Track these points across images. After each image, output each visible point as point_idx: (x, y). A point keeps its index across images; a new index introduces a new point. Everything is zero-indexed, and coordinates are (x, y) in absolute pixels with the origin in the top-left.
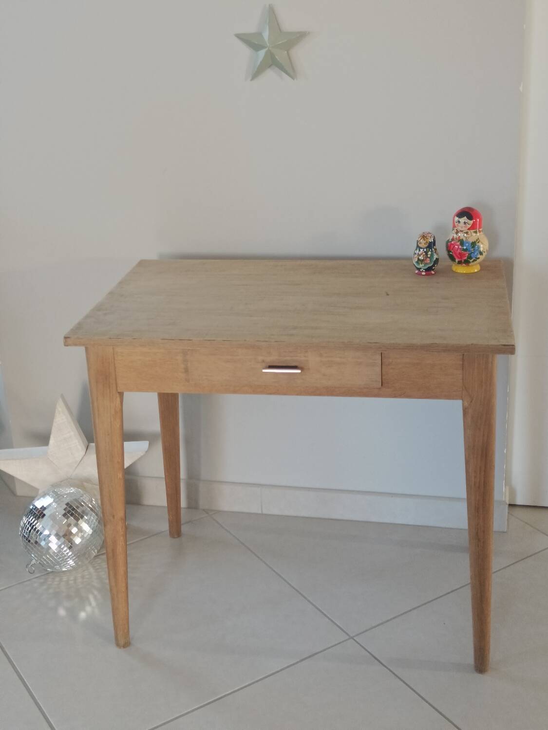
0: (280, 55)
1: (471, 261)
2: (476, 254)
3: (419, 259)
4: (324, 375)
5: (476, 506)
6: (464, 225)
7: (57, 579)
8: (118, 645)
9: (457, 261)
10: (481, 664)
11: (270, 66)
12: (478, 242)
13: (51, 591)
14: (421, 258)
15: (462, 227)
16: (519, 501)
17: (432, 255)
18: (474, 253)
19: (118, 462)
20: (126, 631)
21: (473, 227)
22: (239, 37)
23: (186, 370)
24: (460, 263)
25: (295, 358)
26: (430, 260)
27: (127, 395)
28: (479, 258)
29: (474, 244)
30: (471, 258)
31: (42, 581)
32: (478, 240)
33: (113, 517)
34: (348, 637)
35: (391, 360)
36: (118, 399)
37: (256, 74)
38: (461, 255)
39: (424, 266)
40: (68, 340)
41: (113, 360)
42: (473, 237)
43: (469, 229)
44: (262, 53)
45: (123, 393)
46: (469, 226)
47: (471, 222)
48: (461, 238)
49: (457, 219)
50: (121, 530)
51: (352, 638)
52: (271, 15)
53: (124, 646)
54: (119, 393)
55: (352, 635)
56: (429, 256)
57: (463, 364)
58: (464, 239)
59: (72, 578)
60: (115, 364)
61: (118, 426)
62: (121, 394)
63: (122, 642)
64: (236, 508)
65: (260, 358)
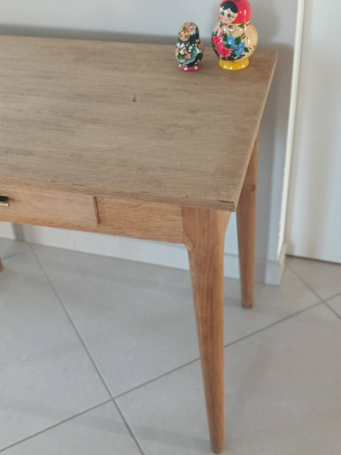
1: (236, 58)
2: (240, 51)
3: (180, 54)
6: (228, 18)
9: (221, 56)
12: (243, 38)
14: (182, 52)
15: (226, 20)
16: (297, 253)
17: (193, 50)
18: (238, 50)
21: (237, 21)
24: (224, 59)
26: (192, 57)
28: (244, 55)
29: (238, 41)
30: (235, 55)
32: (243, 36)
34: (110, 398)
38: (225, 52)
39: (185, 62)
42: (237, 32)
43: (233, 22)
46: (233, 20)
47: (236, 15)
48: (225, 33)
49: (221, 9)
55: (113, 397)
56: (190, 51)
58: (228, 34)
64: (55, 244)
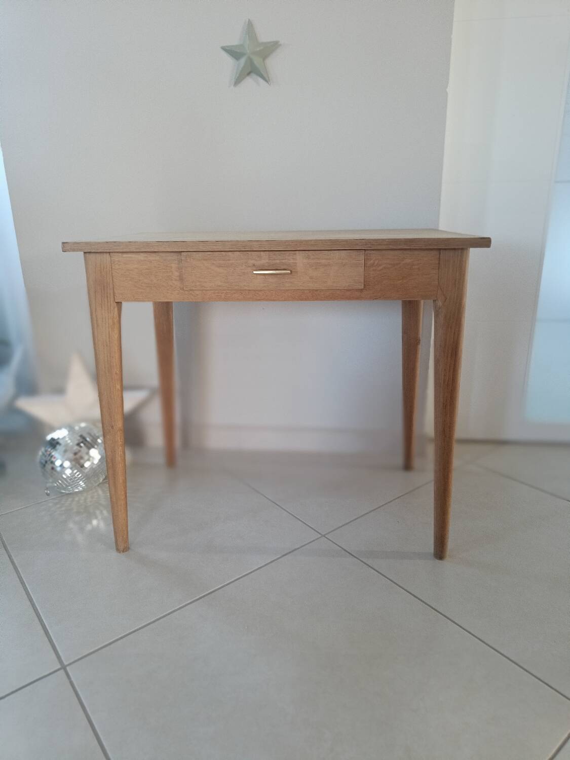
0: (257, 61)
4: (311, 278)
5: (444, 404)
7: (70, 499)
8: (118, 550)
10: (440, 551)
11: (249, 74)
13: (63, 509)
19: (116, 373)
20: (125, 537)
22: (224, 49)
23: (181, 279)
25: (283, 261)
27: (125, 305)
31: (57, 501)
33: (112, 427)
34: (320, 536)
35: (372, 261)
36: (116, 309)
37: (238, 81)
40: (65, 245)
41: (110, 270)
44: (243, 61)
45: (121, 303)
50: (119, 441)
51: (324, 536)
52: (250, 29)
53: (123, 552)
54: (116, 302)
55: (323, 534)
57: (439, 263)
59: (83, 498)
60: (112, 273)
61: (116, 337)
62: (119, 304)
63: (121, 548)
64: (221, 447)
65: (251, 262)
